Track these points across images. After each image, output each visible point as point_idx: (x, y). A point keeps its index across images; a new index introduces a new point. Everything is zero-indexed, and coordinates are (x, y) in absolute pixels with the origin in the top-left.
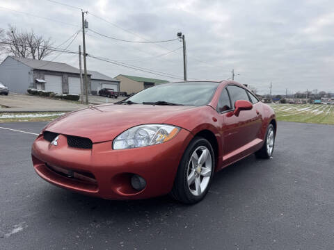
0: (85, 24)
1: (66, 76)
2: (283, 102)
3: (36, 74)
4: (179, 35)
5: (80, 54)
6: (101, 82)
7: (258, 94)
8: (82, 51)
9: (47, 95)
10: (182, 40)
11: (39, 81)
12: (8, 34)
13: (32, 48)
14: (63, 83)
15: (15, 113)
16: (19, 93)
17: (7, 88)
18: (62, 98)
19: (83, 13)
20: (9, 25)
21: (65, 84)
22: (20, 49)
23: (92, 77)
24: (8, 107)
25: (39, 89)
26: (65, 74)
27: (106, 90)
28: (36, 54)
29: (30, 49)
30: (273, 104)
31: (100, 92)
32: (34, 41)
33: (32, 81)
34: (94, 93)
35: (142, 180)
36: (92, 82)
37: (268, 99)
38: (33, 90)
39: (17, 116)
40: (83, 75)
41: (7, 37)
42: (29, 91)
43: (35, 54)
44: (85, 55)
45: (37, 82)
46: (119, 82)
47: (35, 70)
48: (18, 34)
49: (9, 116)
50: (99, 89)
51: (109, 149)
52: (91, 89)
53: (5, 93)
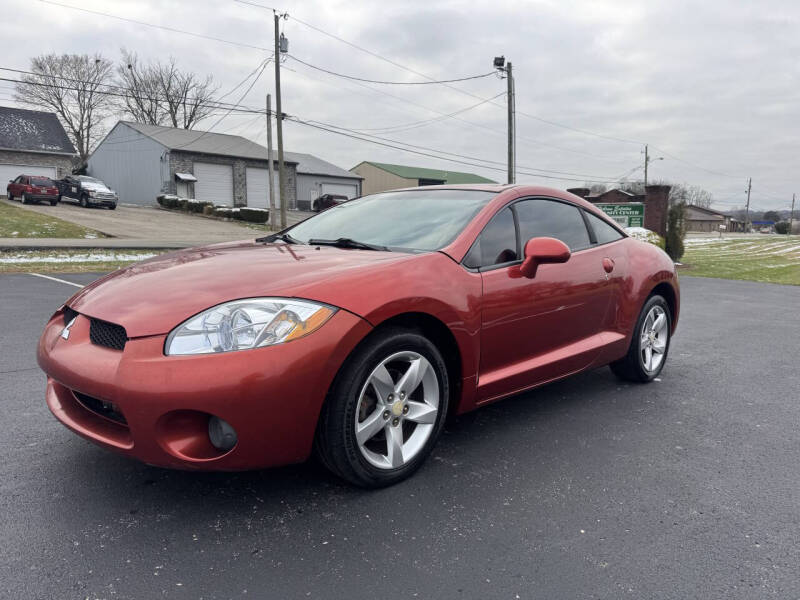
0: (281, 44)
1: (240, 165)
2: (783, 229)
3: (176, 163)
4: (499, 62)
5: (269, 114)
6: (319, 181)
7: (713, 207)
8: (274, 108)
9: (198, 209)
10: (505, 74)
11: (182, 176)
12: (121, 70)
13: (171, 103)
14: (234, 181)
15: (118, 249)
16: (141, 204)
17: (113, 192)
18: (229, 215)
19: (277, 18)
20: (123, 51)
21: (239, 184)
22: (147, 105)
23: (299, 169)
24: (109, 236)
25: (182, 195)
26: (238, 162)
27: (331, 197)
28: (180, 114)
29: (166, 105)
30: (754, 235)
31: (316, 202)
32: (175, 84)
33: (168, 178)
34: (303, 206)
35: (226, 428)
36: (300, 180)
37: (740, 223)
38: (168, 197)
39: (121, 257)
40: (275, 162)
41: (118, 78)
42: (161, 200)
43: (177, 116)
44: (281, 116)
45: (177, 178)
46: (360, 180)
47: (174, 152)
48: (142, 70)
49: (104, 258)
50: (314, 197)
51: (155, 354)
52: (296, 195)
53: (109, 205)
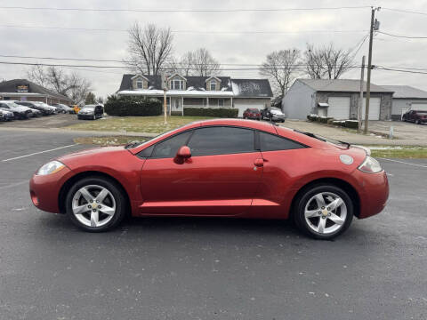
0: (375, 26)
3: (319, 97)
5: (363, 67)
6: (409, 102)
9: (324, 121)
11: (321, 104)
12: (305, 53)
13: (329, 66)
14: (351, 106)
17: (284, 114)
18: (340, 125)
19: (373, 11)
21: (354, 107)
23: (394, 96)
25: (321, 115)
26: (354, 95)
27: (414, 112)
29: (326, 67)
31: (405, 116)
33: (314, 106)
34: (395, 118)
36: (394, 103)
38: (312, 115)
42: (308, 117)
44: (371, 67)
45: (319, 106)
47: (318, 92)
48: (316, 51)
50: (404, 112)
52: (391, 112)
53: (282, 120)
